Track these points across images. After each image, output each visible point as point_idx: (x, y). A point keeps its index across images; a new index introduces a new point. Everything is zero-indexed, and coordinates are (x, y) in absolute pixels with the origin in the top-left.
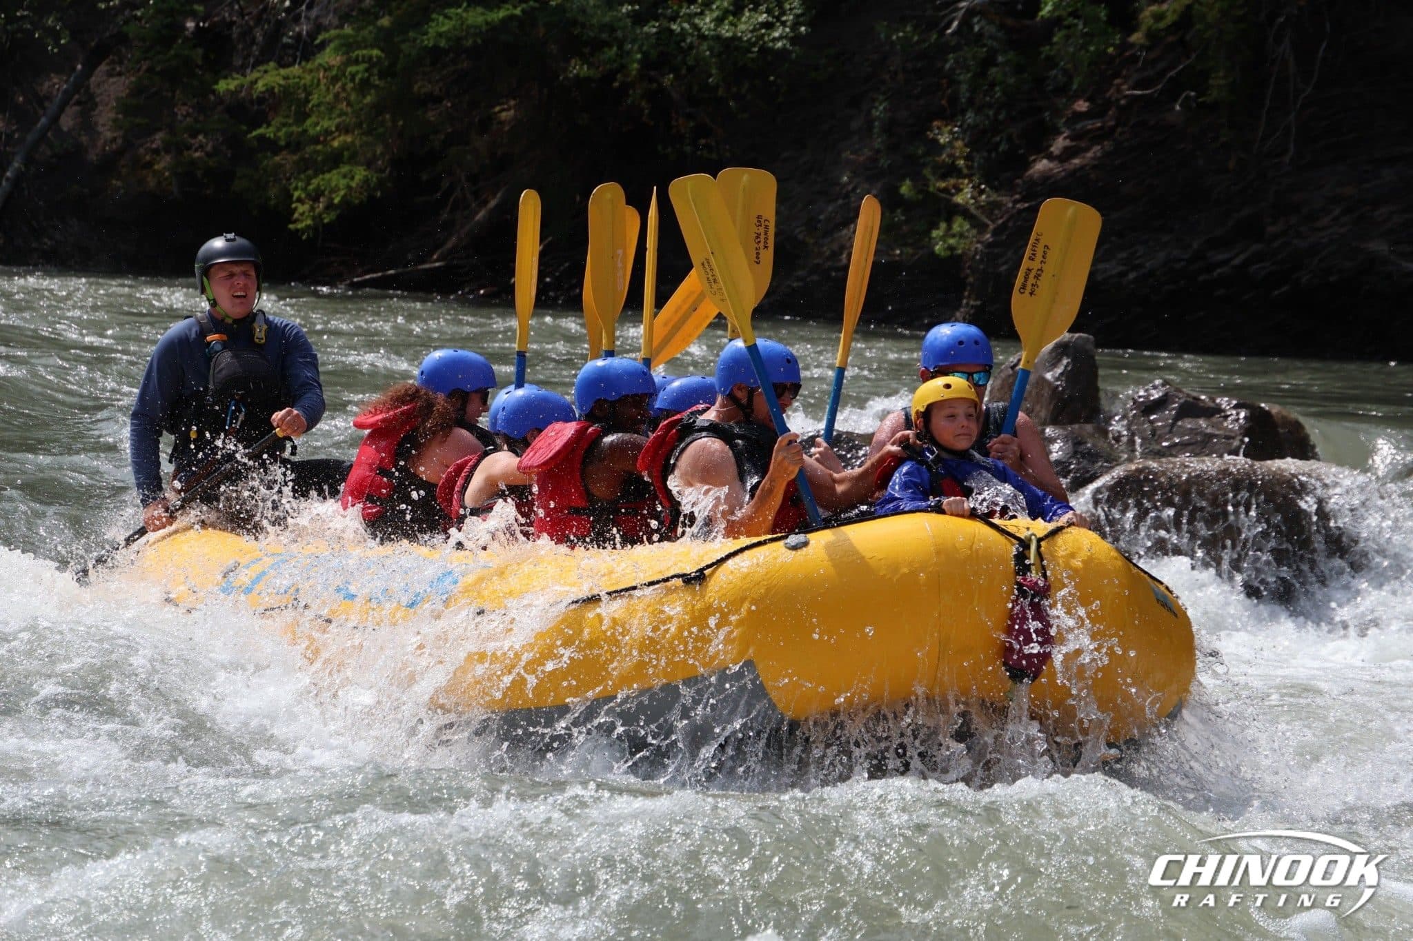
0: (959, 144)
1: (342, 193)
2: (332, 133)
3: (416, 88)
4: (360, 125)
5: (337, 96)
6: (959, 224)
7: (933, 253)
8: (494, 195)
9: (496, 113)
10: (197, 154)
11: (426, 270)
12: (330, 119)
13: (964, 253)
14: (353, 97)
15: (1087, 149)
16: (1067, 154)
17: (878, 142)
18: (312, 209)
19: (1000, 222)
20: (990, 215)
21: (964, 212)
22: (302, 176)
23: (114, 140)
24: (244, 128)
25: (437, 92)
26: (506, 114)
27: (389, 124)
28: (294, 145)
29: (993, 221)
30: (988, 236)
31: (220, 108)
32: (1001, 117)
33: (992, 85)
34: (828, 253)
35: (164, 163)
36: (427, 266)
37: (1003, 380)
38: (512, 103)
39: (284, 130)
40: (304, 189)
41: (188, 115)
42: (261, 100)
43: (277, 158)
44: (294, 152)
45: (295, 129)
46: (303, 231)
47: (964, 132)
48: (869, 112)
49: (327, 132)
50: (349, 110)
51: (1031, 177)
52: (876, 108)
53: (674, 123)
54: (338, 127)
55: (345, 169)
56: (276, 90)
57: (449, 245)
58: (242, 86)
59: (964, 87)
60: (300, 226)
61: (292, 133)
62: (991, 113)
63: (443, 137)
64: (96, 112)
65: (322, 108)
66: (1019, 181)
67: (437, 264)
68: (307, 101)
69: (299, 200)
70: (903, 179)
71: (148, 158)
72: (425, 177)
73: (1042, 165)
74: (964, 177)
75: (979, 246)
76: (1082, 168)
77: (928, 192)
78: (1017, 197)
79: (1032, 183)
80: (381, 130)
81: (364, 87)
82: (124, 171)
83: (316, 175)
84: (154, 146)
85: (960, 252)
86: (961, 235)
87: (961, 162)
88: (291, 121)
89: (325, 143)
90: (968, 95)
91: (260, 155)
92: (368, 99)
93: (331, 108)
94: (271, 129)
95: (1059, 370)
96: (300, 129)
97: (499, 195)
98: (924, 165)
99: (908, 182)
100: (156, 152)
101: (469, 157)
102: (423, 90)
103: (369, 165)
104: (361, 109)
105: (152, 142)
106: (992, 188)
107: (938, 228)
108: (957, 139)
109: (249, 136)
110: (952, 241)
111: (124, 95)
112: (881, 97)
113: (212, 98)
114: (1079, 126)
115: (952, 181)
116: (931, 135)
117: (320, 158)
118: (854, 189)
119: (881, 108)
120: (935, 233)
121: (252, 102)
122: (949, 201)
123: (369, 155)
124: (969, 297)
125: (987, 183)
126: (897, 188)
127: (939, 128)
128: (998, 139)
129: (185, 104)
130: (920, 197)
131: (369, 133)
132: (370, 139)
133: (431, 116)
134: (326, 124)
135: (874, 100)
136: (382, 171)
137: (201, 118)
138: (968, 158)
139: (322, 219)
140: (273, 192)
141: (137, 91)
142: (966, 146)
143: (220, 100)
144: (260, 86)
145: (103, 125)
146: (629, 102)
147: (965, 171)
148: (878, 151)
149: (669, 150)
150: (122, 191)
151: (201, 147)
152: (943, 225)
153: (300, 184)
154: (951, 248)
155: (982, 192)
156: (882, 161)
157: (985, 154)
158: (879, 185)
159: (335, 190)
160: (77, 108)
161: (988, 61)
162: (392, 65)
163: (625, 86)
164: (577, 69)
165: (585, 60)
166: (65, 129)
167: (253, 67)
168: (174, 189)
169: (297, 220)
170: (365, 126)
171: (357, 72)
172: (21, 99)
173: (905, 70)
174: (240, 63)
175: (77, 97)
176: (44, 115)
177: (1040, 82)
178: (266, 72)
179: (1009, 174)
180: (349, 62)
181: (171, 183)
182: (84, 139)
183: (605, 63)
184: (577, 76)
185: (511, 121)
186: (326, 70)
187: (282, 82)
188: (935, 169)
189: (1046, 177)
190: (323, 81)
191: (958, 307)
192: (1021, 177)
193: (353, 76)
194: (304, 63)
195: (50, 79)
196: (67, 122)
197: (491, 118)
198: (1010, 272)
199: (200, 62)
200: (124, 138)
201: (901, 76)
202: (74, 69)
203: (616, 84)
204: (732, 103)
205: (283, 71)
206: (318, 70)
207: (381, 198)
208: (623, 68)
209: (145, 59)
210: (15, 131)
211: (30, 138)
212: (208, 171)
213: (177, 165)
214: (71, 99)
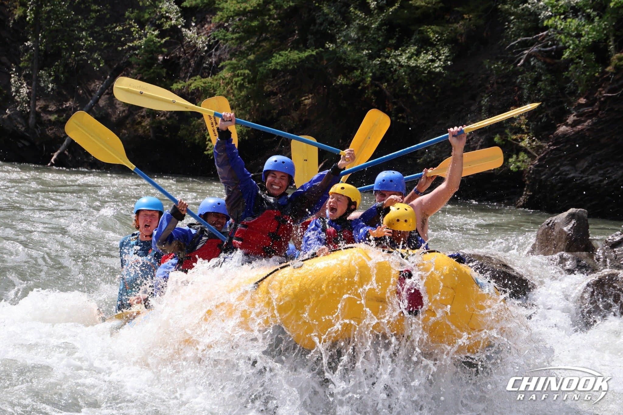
0: (523, 118)
3: (265, 88)
4: (238, 106)
5: (228, 91)
6: (522, 156)
7: (509, 169)
9: (303, 100)
10: (162, 118)
13: (524, 170)
14: (236, 92)
15: (585, 121)
16: (575, 124)
17: (484, 117)
19: (542, 155)
20: (537, 151)
21: (525, 151)
23: (124, 111)
25: (275, 91)
26: (307, 101)
27: (252, 105)
29: (539, 155)
30: (536, 162)
32: (543, 106)
33: (540, 90)
35: (147, 122)
37: (544, 230)
38: (310, 96)
42: (193, 93)
43: (200, 121)
48: (480, 102)
50: (233, 98)
51: (557, 134)
52: (483, 100)
53: (387, 106)
56: (200, 89)
58: (184, 87)
59: (526, 91)
60: (209, 152)
63: (277, 111)
66: (551, 136)
68: (214, 94)
69: (209, 140)
70: (495, 134)
71: (139, 120)
73: (563, 129)
74: (525, 133)
75: (532, 166)
76: (582, 130)
77: (507, 140)
78: (551, 143)
79: (558, 137)
80: (248, 108)
81: (241, 87)
82: (128, 126)
84: (142, 114)
85: (522, 169)
86: (523, 161)
87: (524, 127)
90: (527, 95)
91: (191, 119)
92: (243, 93)
95: (570, 226)
98: (506, 128)
99: (498, 136)
100: (143, 117)
101: (290, 121)
102: (268, 90)
104: (240, 98)
105: (142, 112)
106: (538, 139)
107: (512, 158)
110: (519, 164)
112: (486, 95)
114: (581, 110)
115: (519, 135)
119: (486, 100)
120: (511, 160)
121: (188, 94)
122: (518, 145)
124: (526, 191)
125: (535, 137)
126: (493, 138)
128: (542, 116)
130: (504, 143)
131: (243, 109)
132: (243, 112)
133: (272, 101)
135: (482, 97)
138: (526, 125)
142: (526, 119)
144: (192, 87)
145: (119, 104)
146: (366, 96)
147: (526, 131)
150: (127, 135)
151: (164, 115)
152: (515, 156)
154: (518, 167)
155: (534, 141)
157: (535, 123)
158: (484, 137)
160: (107, 96)
161: (538, 79)
162: (254, 78)
163: (364, 89)
164: (341, 80)
165: (345, 76)
166: (101, 106)
167: (190, 78)
168: (151, 134)
169: (208, 150)
170: (241, 106)
171: (238, 81)
172: (81, 92)
173: (497, 83)
174: (183, 76)
175: (107, 91)
176: (92, 99)
177: (562, 89)
178: (195, 80)
179: (546, 133)
180: (234, 76)
181: (150, 132)
182: (110, 111)
183: (355, 77)
184: (341, 83)
185: (309, 104)
186: (223, 79)
187: (203, 85)
188: (511, 129)
189: (564, 134)
190: (222, 85)
191: (521, 195)
192: (552, 134)
193: (236, 82)
194: (213, 76)
195: (95, 82)
196: (102, 103)
197: (300, 103)
198: (546, 179)
199: (164, 75)
200: (129, 110)
201: (495, 86)
202: (106, 78)
203: (360, 88)
204: (414, 97)
205: (203, 80)
206: (220, 79)
207: (248, 140)
208: (363, 80)
209: (139, 74)
210: (77, 107)
211: (85, 110)
212: (167, 126)
213: (153, 123)
214: (104, 92)
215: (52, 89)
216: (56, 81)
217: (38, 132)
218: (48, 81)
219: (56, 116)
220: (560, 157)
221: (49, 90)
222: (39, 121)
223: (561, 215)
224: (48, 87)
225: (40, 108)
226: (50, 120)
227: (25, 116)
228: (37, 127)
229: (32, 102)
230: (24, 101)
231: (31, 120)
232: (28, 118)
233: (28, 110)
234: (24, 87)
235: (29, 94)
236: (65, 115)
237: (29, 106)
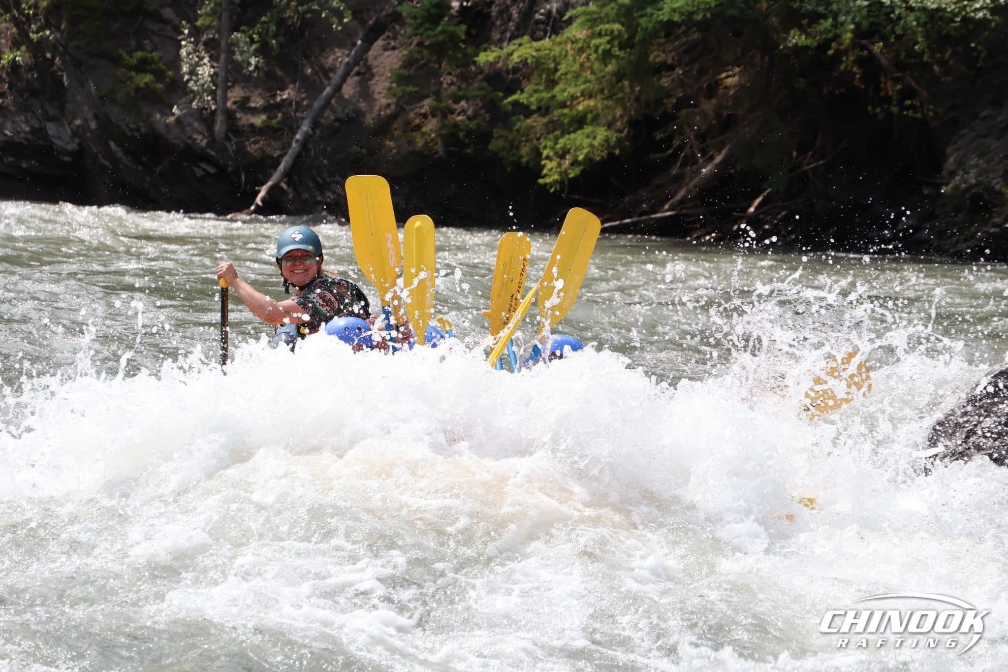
1: (586, 151)
2: (577, 97)
3: (651, 57)
4: (602, 91)
5: (582, 65)
8: (720, 152)
9: (722, 79)
10: (460, 118)
11: (658, 219)
12: (576, 86)
18: (559, 165)
22: (551, 136)
23: (389, 105)
24: (501, 94)
25: (670, 61)
26: (731, 79)
27: (627, 90)
28: (544, 110)
31: (480, 77)
35: (431, 125)
36: (659, 215)
38: (737, 70)
39: (536, 96)
40: (553, 148)
41: (452, 83)
42: (515, 70)
43: (529, 121)
44: (544, 116)
45: (546, 95)
46: (551, 186)
49: (573, 98)
50: (593, 77)
53: (882, 85)
54: (583, 94)
55: (588, 129)
56: (529, 61)
57: (679, 196)
58: (499, 58)
60: (548, 180)
61: (542, 99)
63: (675, 101)
64: (373, 82)
65: (569, 76)
67: (668, 213)
68: (556, 70)
69: (548, 158)
71: (417, 121)
72: (659, 136)
80: (620, 95)
81: (606, 56)
82: (397, 133)
83: (562, 135)
84: (423, 111)
88: (542, 88)
89: (571, 107)
91: (514, 118)
92: (610, 68)
93: (577, 76)
94: (524, 95)
96: (550, 95)
97: (724, 152)
100: (424, 116)
101: (698, 118)
102: (658, 60)
103: (610, 126)
104: (604, 77)
105: (421, 107)
109: (505, 102)
111: (397, 66)
113: (473, 68)
117: (566, 121)
121: (508, 71)
123: (610, 118)
129: (449, 74)
131: (610, 97)
132: (610, 103)
133: (665, 82)
134: (572, 90)
136: (620, 131)
137: (464, 86)
139: (567, 174)
140: (525, 150)
141: (408, 63)
143: (481, 71)
144: (516, 58)
145: (380, 93)
146: (842, 68)
149: (878, 110)
150: (394, 151)
151: (463, 111)
153: (549, 143)
159: (579, 148)
160: (357, 78)
162: (631, 38)
163: (839, 54)
164: (796, 39)
165: (803, 30)
166: (346, 97)
167: (510, 41)
168: (440, 148)
169: (546, 175)
170: (606, 92)
171: (600, 44)
172: (309, 71)
174: (498, 37)
175: (357, 68)
176: (329, 84)
178: (520, 45)
180: (593, 36)
181: (436, 144)
182: (363, 105)
183: (821, 33)
184: (796, 45)
185: (735, 86)
186: (573, 42)
187: (534, 54)
190: (570, 53)
193: (597, 48)
194: (553, 37)
195: (334, 53)
196: (348, 90)
197: (718, 83)
199: (463, 37)
200: (397, 104)
202: (354, 44)
203: (830, 52)
204: (936, 68)
205: (535, 44)
206: (566, 42)
207: (619, 155)
208: (837, 38)
209: (416, 35)
210: (303, 99)
211: (317, 104)
212: (469, 133)
213: (442, 128)
214: (351, 70)
215: (256, 67)
216: (263, 51)
217: (231, 148)
218: (248, 50)
219: (264, 117)
221: (251, 68)
222: (234, 128)
224: (249, 64)
225: (235, 103)
226: (252, 126)
227: (206, 118)
228: (228, 139)
229: (219, 92)
230: (205, 91)
231: (219, 126)
232: (213, 122)
233: (213, 108)
234: (205, 64)
235: (214, 77)
236: (280, 115)
237: (214, 99)
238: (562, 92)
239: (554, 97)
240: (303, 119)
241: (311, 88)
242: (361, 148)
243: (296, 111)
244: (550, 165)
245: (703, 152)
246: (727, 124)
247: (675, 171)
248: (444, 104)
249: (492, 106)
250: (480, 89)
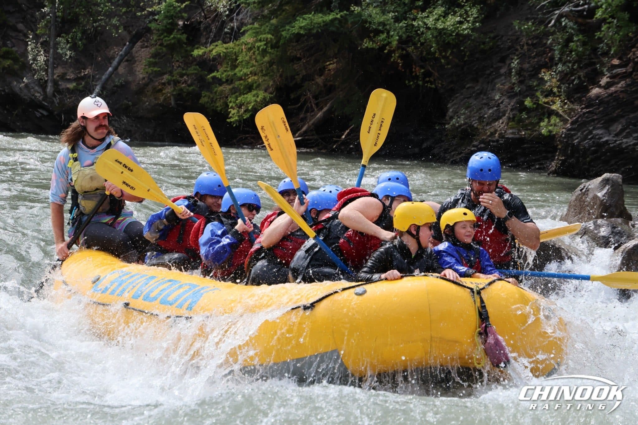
0: (554, 80)
1: (253, 104)
2: (248, 75)
3: (289, 53)
4: (261, 71)
5: (250, 57)
6: (554, 119)
7: (541, 134)
8: (326, 105)
9: (327, 65)
10: (183, 85)
12: (247, 68)
13: (556, 134)
15: (618, 83)
16: (608, 85)
17: (514, 79)
18: (238, 112)
19: (575, 118)
20: (569, 114)
21: (557, 115)
22: (234, 96)
23: (144, 78)
24: (206, 73)
25: (298, 56)
26: (332, 66)
27: (275, 71)
28: (229, 81)
29: (571, 118)
30: (569, 125)
31: (195, 63)
32: (575, 67)
33: (571, 51)
34: (489, 133)
35: (169, 90)
37: (577, 197)
38: (335, 60)
39: (225, 74)
40: (235, 102)
41: (179, 66)
42: (214, 59)
43: (221, 88)
44: (229, 84)
45: (231, 73)
46: (234, 122)
47: (557, 74)
48: (510, 64)
49: (246, 75)
50: (256, 64)
51: (590, 98)
52: (513, 63)
53: (414, 70)
54: (251, 73)
55: (254, 92)
56: (222, 54)
57: (304, 128)
58: (205, 52)
59: (557, 52)
60: (232, 120)
61: (229, 76)
62: (570, 65)
63: (301, 77)
64: (135, 65)
65: (244, 63)
66: (584, 98)
67: (298, 138)
68: (237, 60)
69: (232, 107)
70: (526, 96)
71: (160, 87)
72: (292, 96)
73: (595, 91)
74: (557, 97)
75: (564, 130)
76: (616, 92)
77: (538, 104)
78: (583, 106)
79: (591, 99)
80: (271, 74)
81: (264, 52)
82: (148, 93)
83: (240, 95)
84: (163, 81)
85: (554, 133)
86: (555, 125)
87: (555, 90)
88: (229, 69)
89: (245, 80)
90: (559, 56)
91: (213, 86)
92: (267, 59)
93: (248, 63)
94: (219, 73)
95: (604, 192)
96: (233, 73)
97: (328, 105)
98: (537, 90)
99: (529, 99)
100: (164, 84)
101: (314, 87)
102: (292, 54)
103: (266, 91)
104: (263, 63)
105: (162, 79)
106: (571, 102)
107: (543, 122)
108: (553, 78)
109: (209, 77)
110: (550, 128)
111: (149, 57)
112: (516, 58)
113: (191, 58)
114: (614, 71)
115: (550, 98)
116: (540, 76)
117: (242, 87)
118: (502, 102)
119: (516, 63)
120: (542, 124)
121: (210, 60)
122: (550, 108)
123: (266, 86)
124: (559, 155)
125: (568, 99)
126: (524, 102)
127: (544, 72)
128: (573, 78)
129: (178, 61)
130: (535, 106)
131: (266, 75)
132: (266, 78)
133: (296, 67)
134: (245, 70)
135: (512, 59)
136: (272, 93)
137: (185, 68)
138: (559, 87)
139: (243, 117)
140: (219, 103)
141: (154, 56)
142: (558, 81)
143: (195, 59)
144: (214, 53)
145: (139, 71)
146: (392, 60)
147: (557, 94)
148: (514, 84)
149: (412, 83)
150: (147, 103)
151: (185, 82)
152: (546, 120)
153: (232, 100)
154: (550, 131)
155: (566, 104)
156: (516, 88)
157: (567, 85)
158: (515, 100)
159: (249, 103)
160: (126, 63)
161: (570, 40)
162: (278, 42)
163: (391, 52)
164: (367, 44)
165: (371, 39)
166: (120, 73)
167: (211, 44)
168: (173, 102)
169: (231, 117)
170: (264, 72)
171: (261, 46)
172: (100, 59)
173: (527, 44)
174: (204, 41)
175: (126, 58)
176: (111, 66)
177: (595, 50)
178: (217, 46)
179: (579, 95)
180: (257, 41)
181: (171, 99)
182: (130, 79)
183: (381, 41)
184: (367, 47)
185: (334, 69)
186: (245, 45)
187: (225, 51)
188: (542, 92)
189: (598, 97)
190: (244, 50)
191: (553, 160)
192: (585, 96)
193: (259, 48)
194: (235, 41)
195: (114, 49)
196: (121, 70)
197: (324, 68)
198: (579, 142)
199: (185, 41)
200: (149, 77)
201: (525, 47)
202: (125, 45)
203: (386, 51)
204: (443, 61)
205: (225, 45)
206: (242, 44)
208: (389, 43)
209: (159, 40)
210: (97, 74)
211: (104, 77)
212: (189, 93)
213: (174, 91)
214: (123, 59)
215: (70, 57)
216: (74, 47)
217: (56, 101)
218: (65, 47)
219: (74, 84)
220: (593, 120)
221: (67, 57)
222: (57, 90)
223: (594, 180)
224: (66, 55)
225: (58, 76)
226: (68, 89)
227: (43, 84)
228: (55, 96)
229: (50, 70)
230: (41, 69)
231: (50, 89)
232: (46, 86)
233: (46, 79)
234: (41, 55)
235: (46, 62)
236: (83, 83)
237: (47, 74)
238: (240, 71)
239: (235, 74)
240: (96, 85)
241: (102, 68)
242: (129, 101)
243: (93, 81)
244: (233, 112)
245: (317, 105)
246: (329, 89)
247: (302, 116)
248: (175, 78)
249: (201, 80)
250: (195, 69)
